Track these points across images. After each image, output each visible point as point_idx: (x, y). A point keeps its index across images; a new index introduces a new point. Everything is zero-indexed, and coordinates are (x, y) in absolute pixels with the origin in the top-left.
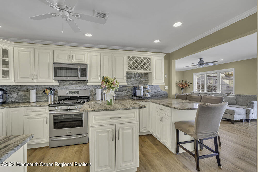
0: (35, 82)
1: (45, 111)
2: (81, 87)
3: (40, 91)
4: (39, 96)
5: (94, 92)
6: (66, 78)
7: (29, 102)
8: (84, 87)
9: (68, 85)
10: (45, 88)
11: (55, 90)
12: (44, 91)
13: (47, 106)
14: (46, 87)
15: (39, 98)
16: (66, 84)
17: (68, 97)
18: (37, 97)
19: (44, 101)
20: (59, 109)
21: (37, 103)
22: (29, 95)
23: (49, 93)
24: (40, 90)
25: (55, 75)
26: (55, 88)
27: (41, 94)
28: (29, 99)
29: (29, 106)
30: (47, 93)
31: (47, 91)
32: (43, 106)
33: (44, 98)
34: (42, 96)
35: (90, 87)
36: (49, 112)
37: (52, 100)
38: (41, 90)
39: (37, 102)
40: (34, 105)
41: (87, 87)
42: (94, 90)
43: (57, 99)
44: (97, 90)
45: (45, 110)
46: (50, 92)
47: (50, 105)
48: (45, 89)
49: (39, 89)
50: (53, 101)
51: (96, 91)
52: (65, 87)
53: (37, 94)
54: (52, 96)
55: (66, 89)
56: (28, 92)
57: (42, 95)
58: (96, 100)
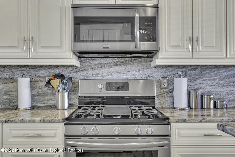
0: (29, 58)
1: (55, 137)
2: (133, 72)
3: (40, 81)
4: (38, 95)
5: (165, 85)
6: (104, 46)
7: (16, 108)
8: (140, 72)
9: (102, 67)
10: (49, 75)
11: (71, 79)
12: (49, 83)
13: (59, 122)
14: (51, 72)
15: (36, 99)
16: (96, 64)
17: (102, 97)
18: (33, 97)
19: (47, 106)
20: (92, 134)
21: (33, 111)
22: (17, 91)
23: (59, 86)
24: (39, 79)
25: (77, 38)
26: (71, 75)
27: (42, 89)
28: (17, 102)
29: (16, 119)
30: (55, 87)
31: (56, 83)
32: (49, 122)
33: (48, 100)
34: (44, 95)
35: (154, 74)
36: (65, 141)
37: (66, 106)
38: (41, 79)
39: (33, 108)
40: (29, 119)
41: (146, 73)
42: (165, 81)
43: (76, 102)
44: (175, 80)
45: (55, 134)
46: (61, 85)
47: (67, 119)
48: (51, 78)
49: (37, 77)
50: (68, 108)
51: (171, 83)
52: (93, 72)
53: (32, 88)
54: (66, 94)
55: (97, 78)
56: (15, 84)
57: (42, 91)
58: (175, 108)
